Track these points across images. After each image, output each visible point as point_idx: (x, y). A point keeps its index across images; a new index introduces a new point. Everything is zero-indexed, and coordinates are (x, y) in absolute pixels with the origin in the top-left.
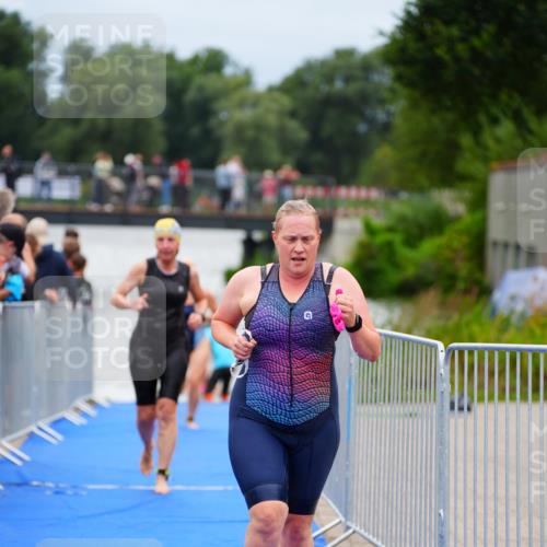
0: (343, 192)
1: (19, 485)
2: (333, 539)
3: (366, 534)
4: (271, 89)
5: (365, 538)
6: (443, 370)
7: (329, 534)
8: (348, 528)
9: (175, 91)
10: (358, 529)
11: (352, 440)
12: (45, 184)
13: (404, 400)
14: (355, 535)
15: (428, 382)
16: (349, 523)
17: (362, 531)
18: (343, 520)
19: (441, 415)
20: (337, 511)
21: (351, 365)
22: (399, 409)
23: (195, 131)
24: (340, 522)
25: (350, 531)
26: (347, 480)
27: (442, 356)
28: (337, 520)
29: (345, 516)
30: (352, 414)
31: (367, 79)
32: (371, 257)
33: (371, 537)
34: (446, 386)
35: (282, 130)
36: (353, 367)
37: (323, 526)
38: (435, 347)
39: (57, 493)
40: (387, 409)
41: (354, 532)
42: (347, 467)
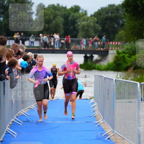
0: (111, 43)
1: (26, 122)
2: (110, 135)
3: (119, 134)
4: (91, 16)
5: (118, 135)
6: (139, 90)
7: (109, 134)
8: (114, 132)
9: (66, 17)
10: (116, 132)
11: (114, 109)
12: (32, 42)
13: (129, 98)
14: (116, 134)
15: (135, 93)
16: (114, 131)
17: (118, 133)
18: (112, 130)
19: (139, 102)
20: (111, 128)
21: (114, 89)
22: (127, 100)
23: (71, 27)
24: (112, 131)
25: (114, 133)
26: (113, 119)
27: (139, 86)
28: (111, 130)
29: (113, 129)
30: (114, 102)
31: (118, 12)
32: (118, 60)
33: (120, 135)
34: (140, 94)
35: (94, 26)
36: (115, 90)
37: (107, 132)
38: (137, 84)
39: (37, 124)
40: (124, 100)
41: (115, 133)
42: (113, 116)
